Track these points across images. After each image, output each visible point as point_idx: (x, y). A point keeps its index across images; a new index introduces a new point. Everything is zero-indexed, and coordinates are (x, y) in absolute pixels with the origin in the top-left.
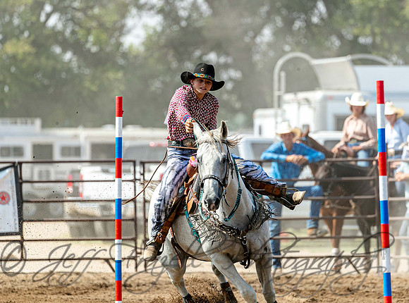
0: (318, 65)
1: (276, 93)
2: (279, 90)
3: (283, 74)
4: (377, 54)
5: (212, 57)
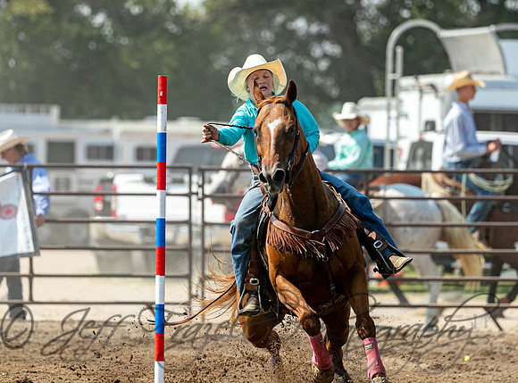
0: (448, 38)
1: (390, 76)
2: (394, 72)
3: (400, 50)
5: (300, 24)
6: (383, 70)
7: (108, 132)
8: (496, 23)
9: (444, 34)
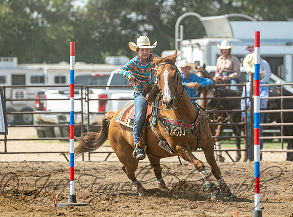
0: (205, 21)
1: (177, 40)
2: (179, 38)
3: (182, 27)
4: (245, 14)
5: (133, 16)
6: (174, 36)
7: (41, 69)
8: (227, 13)
9: (203, 19)
